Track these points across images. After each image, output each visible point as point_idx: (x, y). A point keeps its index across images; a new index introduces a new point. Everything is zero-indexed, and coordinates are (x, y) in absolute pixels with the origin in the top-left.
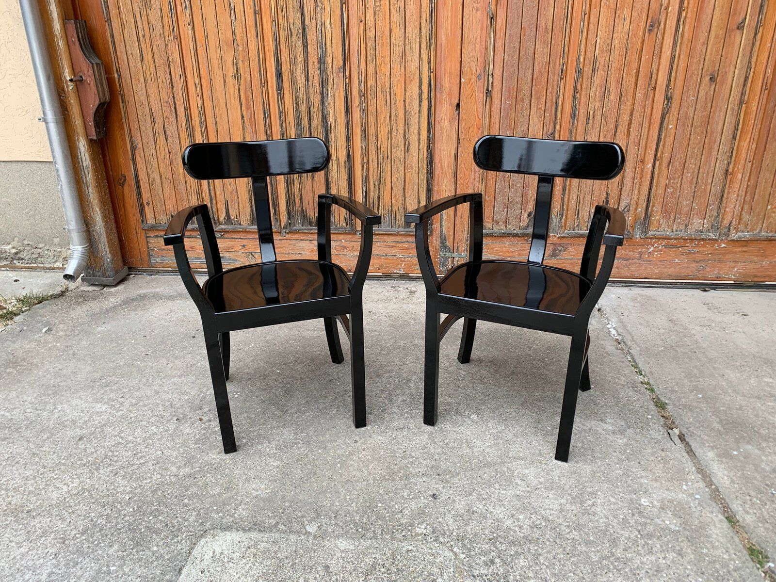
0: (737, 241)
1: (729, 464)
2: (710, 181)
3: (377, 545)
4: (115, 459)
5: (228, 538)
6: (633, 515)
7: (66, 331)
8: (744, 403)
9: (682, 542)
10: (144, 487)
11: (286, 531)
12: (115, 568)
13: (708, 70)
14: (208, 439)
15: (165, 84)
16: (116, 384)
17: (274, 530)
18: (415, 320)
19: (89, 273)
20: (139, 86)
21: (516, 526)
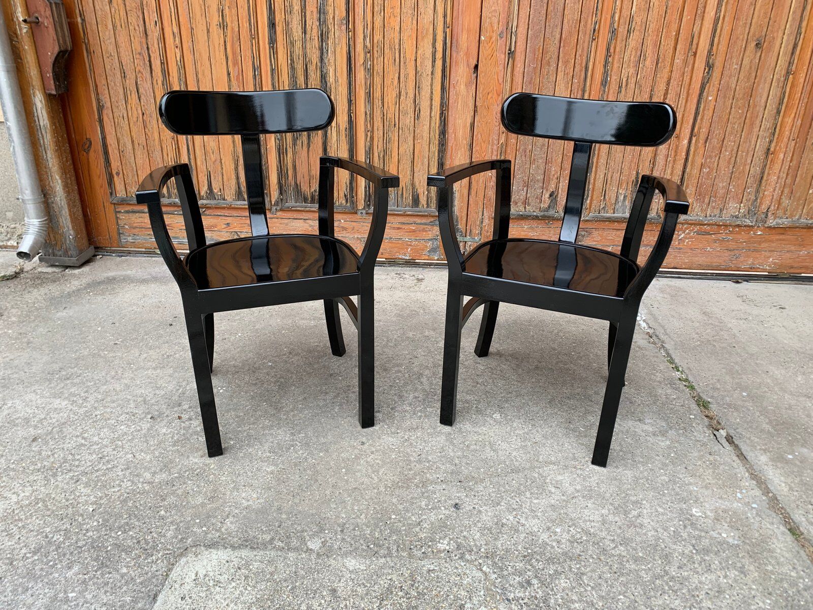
0: (774, 228)
1: (785, 469)
2: (749, 161)
3: (392, 564)
4: (77, 463)
5: (214, 557)
6: (685, 527)
7: (19, 316)
8: (793, 402)
9: (743, 557)
10: (111, 497)
11: (283, 548)
12: (74, 594)
13: (754, 35)
14: (189, 440)
15: (138, 32)
16: (79, 376)
17: (270, 547)
18: (424, 310)
19: (49, 252)
20: (107, 33)
21: (553, 540)
